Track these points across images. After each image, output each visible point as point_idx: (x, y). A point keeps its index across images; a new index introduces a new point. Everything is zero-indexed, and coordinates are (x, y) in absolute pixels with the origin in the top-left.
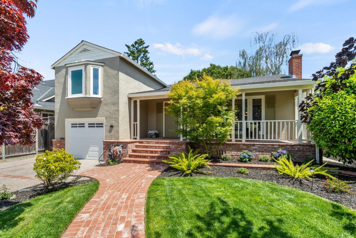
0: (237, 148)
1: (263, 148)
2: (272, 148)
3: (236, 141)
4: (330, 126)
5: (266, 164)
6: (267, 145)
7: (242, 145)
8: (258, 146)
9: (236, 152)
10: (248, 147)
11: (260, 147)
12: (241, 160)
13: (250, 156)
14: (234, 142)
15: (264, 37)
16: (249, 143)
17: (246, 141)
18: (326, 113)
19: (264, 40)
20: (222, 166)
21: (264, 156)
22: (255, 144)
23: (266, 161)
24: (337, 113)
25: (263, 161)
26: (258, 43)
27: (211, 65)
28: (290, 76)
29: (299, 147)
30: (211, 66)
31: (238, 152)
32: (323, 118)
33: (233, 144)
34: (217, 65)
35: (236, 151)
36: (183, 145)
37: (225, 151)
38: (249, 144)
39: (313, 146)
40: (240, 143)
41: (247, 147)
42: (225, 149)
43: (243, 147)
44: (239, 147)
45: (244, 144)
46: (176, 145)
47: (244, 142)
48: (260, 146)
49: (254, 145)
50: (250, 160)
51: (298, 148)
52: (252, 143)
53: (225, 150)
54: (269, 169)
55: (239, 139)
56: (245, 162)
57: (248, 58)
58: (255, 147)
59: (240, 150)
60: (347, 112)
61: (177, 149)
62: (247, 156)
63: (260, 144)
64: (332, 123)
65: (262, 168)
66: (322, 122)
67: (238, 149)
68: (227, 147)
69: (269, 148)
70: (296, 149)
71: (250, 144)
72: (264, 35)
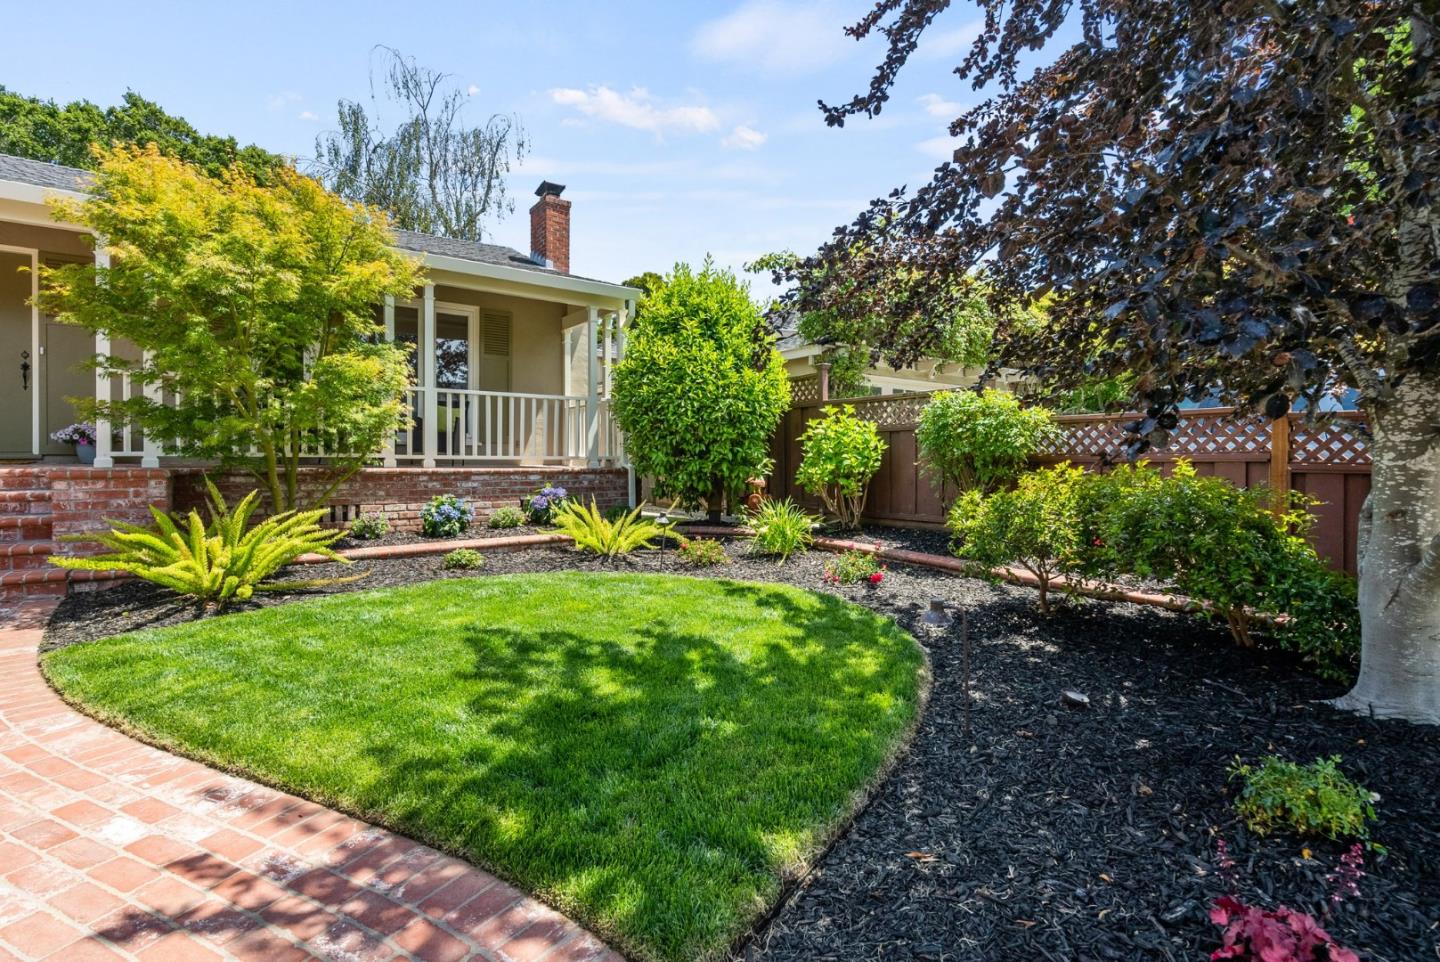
0: (405, 487)
1: (497, 484)
2: (522, 484)
3: (400, 463)
4: (674, 414)
5: (516, 534)
6: (509, 474)
7: (425, 478)
8: (481, 478)
9: (404, 506)
10: (446, 483)
11: (485, 484)
12: (432, 531)
13: (464, 512)
14: (390, 465)
15: (426, 88)
16: (452, 470)
17: (439, 463)
18: (665, 379)
19: (426, 99)
20: (370, 558)
21: (505, 509)
22: (471, 474)
23: (513, 525)
24: (688, 381)
25: (504, 528)
26: (403, 98)
27: (133, 100)
28: (538, 259)
29: (591, 477)
30: (134, 105)
31: (413, 506)
32: (658, 393)
33: (390, 476)
34: (171, 112)
35: (400, 501)
36: (152, 483)
37: (358, 507)
38: (450, 474)
39: (623, 473)
40: (418, 470)
41: (445, 485)
42: (357, 495)
43: (430, 485)
44: (415, 485)
45: (433, 473)
46: (100, 485)
47: (430, 465)
48: (486, 477)
49: (467, 476)
50: (462, 529)
51: (590, 482)
52: (462, 470)
53: (356, 500)
54: (529, 545)
55: (410, 455)
56: (450, 535)
57: (371, 147)
58: (470, 484)
59: (423, 495)
60: (705, 381)
61: (106, 505)
62: (455, 514)
63: (488, 473)
64: (679, 406)
65: (510, 545)
66: (657, 402)
67: (412, 493)
68: (366, 487)
69: (516, 484)
70: (586, 483)
71: (454, 473)
72: (423, 77)
